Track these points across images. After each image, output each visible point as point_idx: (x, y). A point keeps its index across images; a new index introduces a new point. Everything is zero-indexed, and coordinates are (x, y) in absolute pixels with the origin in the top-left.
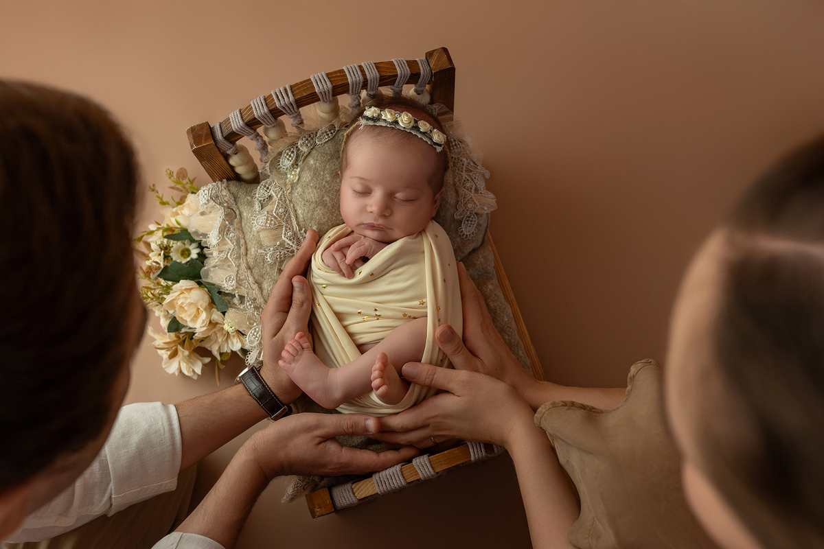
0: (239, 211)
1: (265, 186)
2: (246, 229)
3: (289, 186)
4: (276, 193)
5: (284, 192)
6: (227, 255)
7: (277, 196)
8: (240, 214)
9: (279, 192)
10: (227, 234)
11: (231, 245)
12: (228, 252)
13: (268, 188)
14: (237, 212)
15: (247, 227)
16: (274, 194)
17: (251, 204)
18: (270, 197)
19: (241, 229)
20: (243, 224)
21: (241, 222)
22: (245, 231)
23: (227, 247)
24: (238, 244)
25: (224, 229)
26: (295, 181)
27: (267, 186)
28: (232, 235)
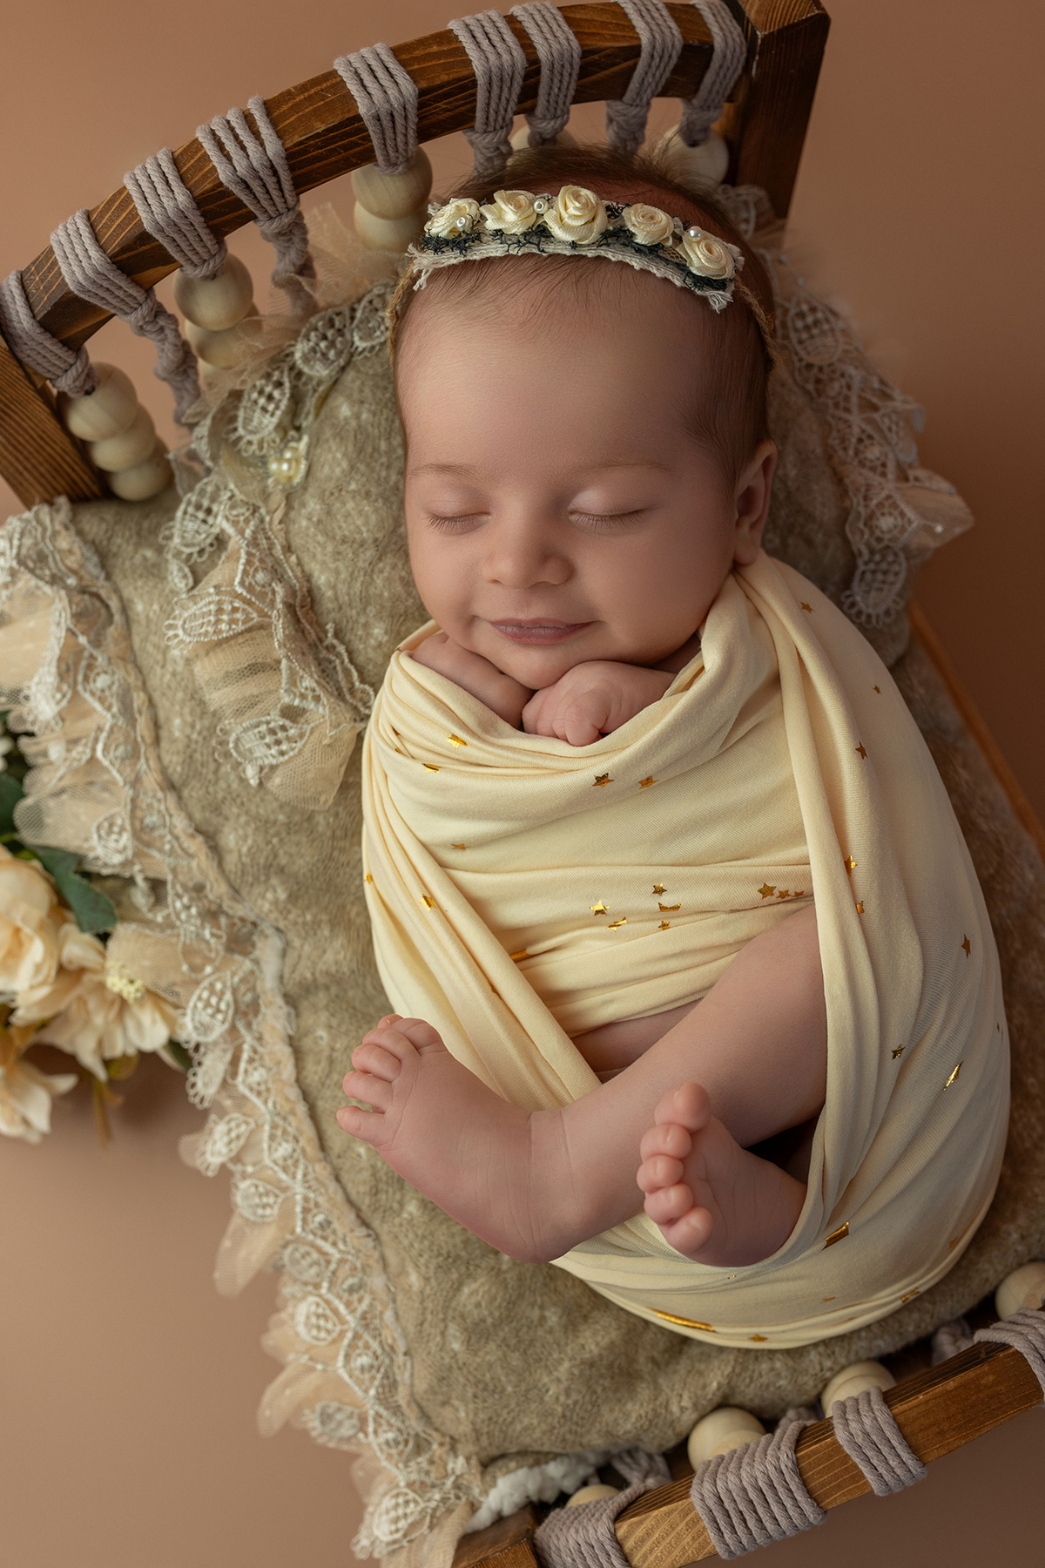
0: (121, 599)
1: (198, 507)
2: (148, 654)
3: (277, 499)
4: (235, 524)
5: (262, 521)
6: (94, 750)
7: (242, 532)
8: (125, 610)
9: (247, 521)
10: (86, 679)
11: (104, 717)
12: (96, 740)
13: (209, 511)
14: (114, 604)
15: (150, 648)
16: (230, 530)
17: (156, 572)
18: (220, 542)
19: (130, 658)
20: (136, 641)
21: (127, 634)
22: (145, 662)
23: (88, 724)
24: (127, 710)
25: (77, 664)
26: (297, 480)
27: (206, 503)
28: (102, 681)
